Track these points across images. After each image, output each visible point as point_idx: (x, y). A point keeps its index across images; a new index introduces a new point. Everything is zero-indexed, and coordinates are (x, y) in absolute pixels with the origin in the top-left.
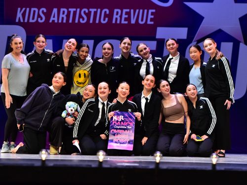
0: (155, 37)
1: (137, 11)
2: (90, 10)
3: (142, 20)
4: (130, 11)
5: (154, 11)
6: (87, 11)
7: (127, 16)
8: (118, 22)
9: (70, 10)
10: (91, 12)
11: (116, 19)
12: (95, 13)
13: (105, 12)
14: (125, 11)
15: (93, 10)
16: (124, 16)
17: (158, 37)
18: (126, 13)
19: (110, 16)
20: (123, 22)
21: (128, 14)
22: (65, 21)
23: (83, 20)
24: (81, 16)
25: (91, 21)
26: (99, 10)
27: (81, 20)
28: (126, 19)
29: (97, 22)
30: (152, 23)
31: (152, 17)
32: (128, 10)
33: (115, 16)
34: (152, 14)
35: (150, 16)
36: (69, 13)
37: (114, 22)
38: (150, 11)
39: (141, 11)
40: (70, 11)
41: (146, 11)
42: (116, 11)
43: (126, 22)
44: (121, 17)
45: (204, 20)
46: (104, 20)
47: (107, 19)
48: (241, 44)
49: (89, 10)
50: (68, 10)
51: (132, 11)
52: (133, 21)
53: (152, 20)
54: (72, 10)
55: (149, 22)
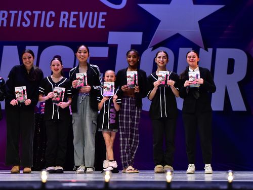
0: (107, 42)
1: (87, 13)
2: (34, 12)
3: (92, 24)
4: (79, 14)
5: (105, 13)
6: (30, 14)
7: (75, 19)
8: (66, 26)
9: (11, 12)
10: (35, 14)
11: (64, 23)
12: (40, 16)
13: (51, 15)
14: (73, 13)
15: (37, 13)
16: (72, 19)
17: (110, 42)
18: (75, 16)
19: (56, 19)
20: (71, 26)
21: (77, 16)
22: (5, 25)
23: (26, 23)
24: (23, 19)
25: (35, 25)
26: (44, 13)
27: (24, 23)
28: (74, 23)
29: (42, 25)
30: (104, 27)
31: (104, 20)
32: (77, 13)
33: (62, 19)
34: (103, 17)
35: (101, 20)
36: (10, 15)
37: (61, 26)
38: (101, 14)
39: (91, 14)
40: (11, 14)
41: (96, 13)
42: (63, 13)
43: (75, 26)
44: (69, 20)
45: (160, 23)
46: (50, 23)
47: (53, 23)
48: (201, 49)
49: (32, 13)
50: (8, 12)
51: (81, 13)
52: (82, 25)
53: (103, 23)
54: (13, 13)
55: (100, 26)
